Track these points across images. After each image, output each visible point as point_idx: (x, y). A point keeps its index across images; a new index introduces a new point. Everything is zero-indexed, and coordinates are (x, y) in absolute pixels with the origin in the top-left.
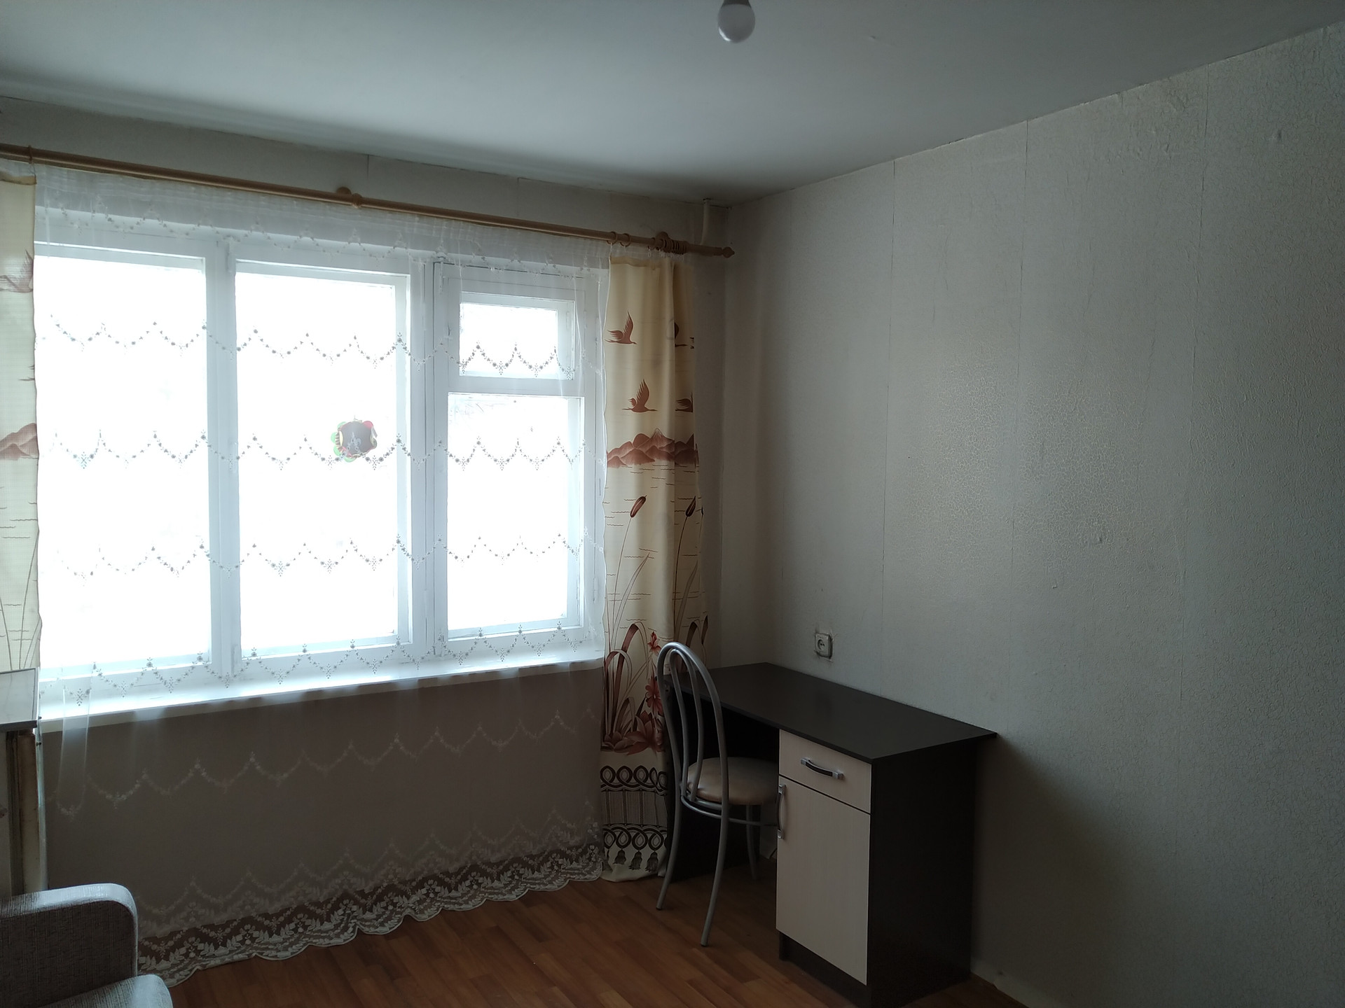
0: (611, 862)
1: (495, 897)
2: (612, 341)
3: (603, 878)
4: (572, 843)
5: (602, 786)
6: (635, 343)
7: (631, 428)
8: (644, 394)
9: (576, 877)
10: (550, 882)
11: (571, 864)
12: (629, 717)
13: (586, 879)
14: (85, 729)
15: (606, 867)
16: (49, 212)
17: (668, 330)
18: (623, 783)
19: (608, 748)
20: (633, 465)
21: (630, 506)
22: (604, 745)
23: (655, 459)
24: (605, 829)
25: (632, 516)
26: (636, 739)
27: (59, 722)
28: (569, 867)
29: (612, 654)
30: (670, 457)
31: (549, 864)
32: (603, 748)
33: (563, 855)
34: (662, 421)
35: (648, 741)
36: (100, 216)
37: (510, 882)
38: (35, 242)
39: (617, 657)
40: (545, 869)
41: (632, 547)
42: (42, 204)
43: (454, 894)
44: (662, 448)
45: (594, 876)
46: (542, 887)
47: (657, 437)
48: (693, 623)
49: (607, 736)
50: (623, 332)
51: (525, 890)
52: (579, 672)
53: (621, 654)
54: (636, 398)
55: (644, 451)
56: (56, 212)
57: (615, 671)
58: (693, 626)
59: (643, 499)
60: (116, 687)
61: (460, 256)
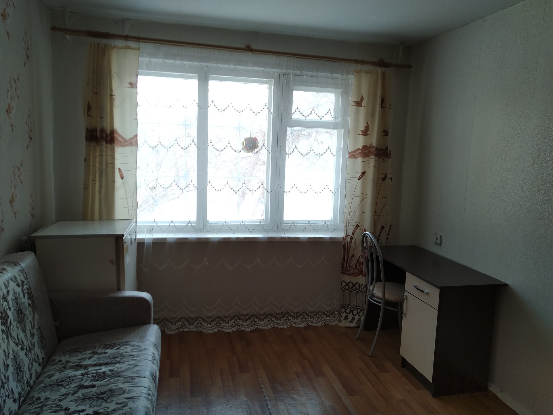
0: (342, 319)
1: (294, 325)
2: (354, 106)
3: (338, 324)
4: (327, 309)
5: (341, 288)
6: (364, 106)
7: (361, 142)
8: (367, 128)
9: (327, 323)
10: (317, 323)
11: (327, 317)
12: (354, 262)
13: (331, 324)
14: (151, 242)
15: (340, 321)
16: (144, 60)
17: (379, 101)
18: (349, 288)
19: (345, 274)
20: (361, 158)
21: (359, 175)
22: (343, 272)
23: (370, 156)
24: (341, 306)
25: (359, 180)
26: (356, 271)
27: (144, 239)
28: (326, 318)
29: (347, 236)
30: (376, 155)
31: (317, 316)
32: (342, 273)
33: (324, 314)
34: (374, 140)
35: (361, 273)
36: (161, 60)
37: (301, 321)
38: (139, 71)
39: (349, 237)
40: (316, 318)
41: (358, 192)
42: (142, 56)
43: (279, 322)
44: (373, 151)
45: (334, 323)
46: (313, 324)
47: (371, 146)
48: (383, 226)
49: (344, 269)
50: (359, 101)
51: (306, 324)
52: (333, 241)
53: (351, 236)
54: (363, 130)
55: (366, 152)
56: (147, 59)
57: (349, 242)
58: (383, 227)
59: (364, 173)
60: (162, 229)
61: (292, 71)
